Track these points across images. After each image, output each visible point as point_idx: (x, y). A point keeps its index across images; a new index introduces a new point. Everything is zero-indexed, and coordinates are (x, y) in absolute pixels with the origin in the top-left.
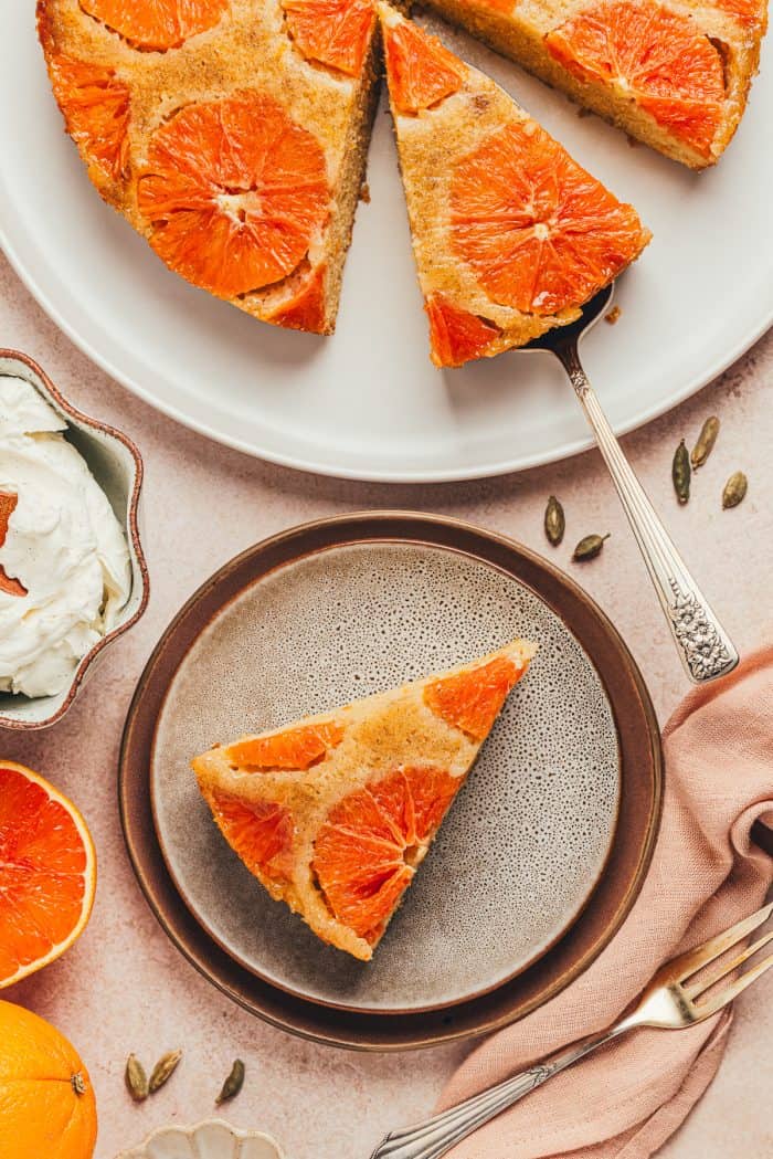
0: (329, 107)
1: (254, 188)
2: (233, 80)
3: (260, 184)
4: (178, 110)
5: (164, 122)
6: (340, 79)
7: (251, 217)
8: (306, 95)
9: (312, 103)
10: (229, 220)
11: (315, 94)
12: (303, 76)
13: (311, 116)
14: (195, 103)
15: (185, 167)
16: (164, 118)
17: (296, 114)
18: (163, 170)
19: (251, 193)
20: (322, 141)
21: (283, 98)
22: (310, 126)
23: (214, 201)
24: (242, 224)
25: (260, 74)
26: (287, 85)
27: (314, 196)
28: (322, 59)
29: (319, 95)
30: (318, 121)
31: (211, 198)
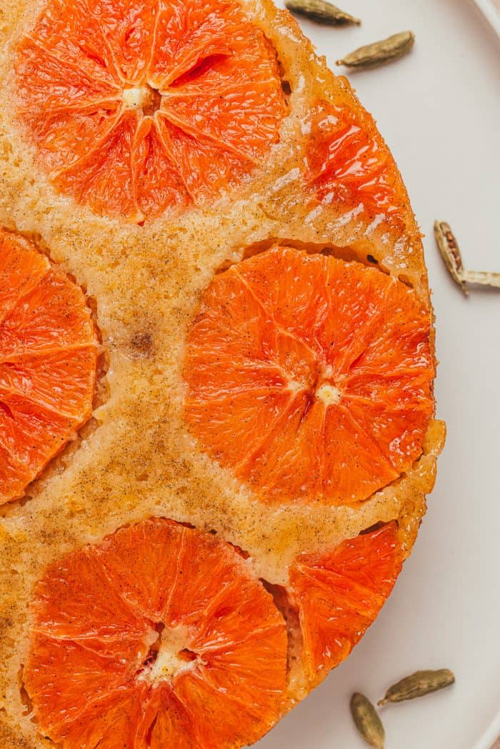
0: (98, 490)
1: (159, 627)
2: (14, 607)
3: (158, 618)
4: (23, 692)
5: (32, 715)
6: (65, 465)
7: (194, 645)
8: (72, 515)
9: (84, 511)
10: (186, 676)
11: (73, 503)
12: (43, 512)
13: (100, 517)
14: (22, 666)
15: (101, 709)
16: (25, 714)
17: (91, 536)
18: (92, 738)
19: (165, 632)
20: (138, 514)
21: (64, 548)
22: (113, 523)
23: (155, 686)
24: (199, 660)
25: (19, 568)
26: (48, 537)
27: (202, 553)
28: (33, 475)
29: (78, 499)
30: (110, 510)
31: (150, 689)
